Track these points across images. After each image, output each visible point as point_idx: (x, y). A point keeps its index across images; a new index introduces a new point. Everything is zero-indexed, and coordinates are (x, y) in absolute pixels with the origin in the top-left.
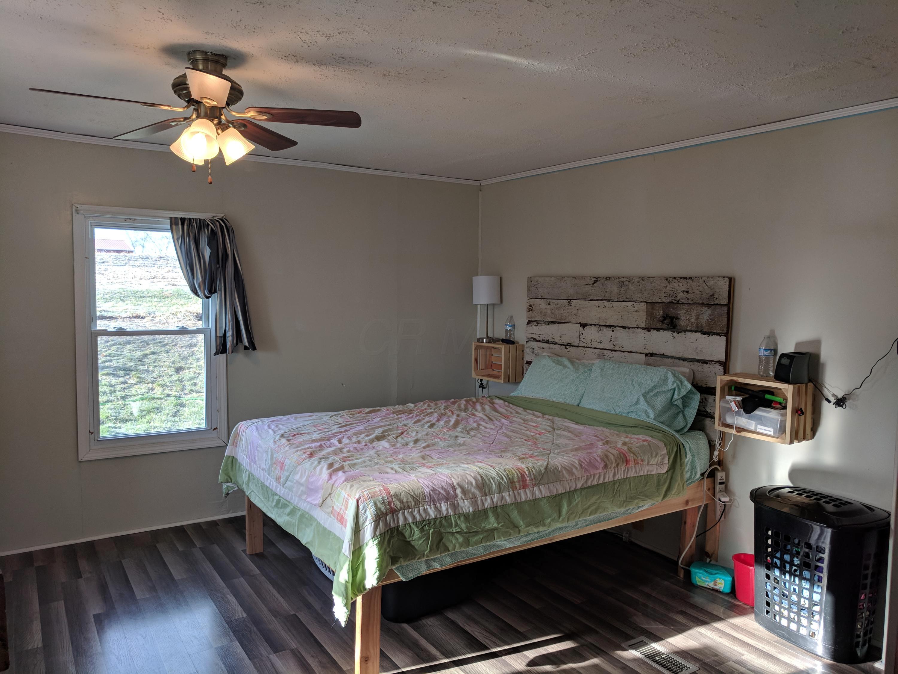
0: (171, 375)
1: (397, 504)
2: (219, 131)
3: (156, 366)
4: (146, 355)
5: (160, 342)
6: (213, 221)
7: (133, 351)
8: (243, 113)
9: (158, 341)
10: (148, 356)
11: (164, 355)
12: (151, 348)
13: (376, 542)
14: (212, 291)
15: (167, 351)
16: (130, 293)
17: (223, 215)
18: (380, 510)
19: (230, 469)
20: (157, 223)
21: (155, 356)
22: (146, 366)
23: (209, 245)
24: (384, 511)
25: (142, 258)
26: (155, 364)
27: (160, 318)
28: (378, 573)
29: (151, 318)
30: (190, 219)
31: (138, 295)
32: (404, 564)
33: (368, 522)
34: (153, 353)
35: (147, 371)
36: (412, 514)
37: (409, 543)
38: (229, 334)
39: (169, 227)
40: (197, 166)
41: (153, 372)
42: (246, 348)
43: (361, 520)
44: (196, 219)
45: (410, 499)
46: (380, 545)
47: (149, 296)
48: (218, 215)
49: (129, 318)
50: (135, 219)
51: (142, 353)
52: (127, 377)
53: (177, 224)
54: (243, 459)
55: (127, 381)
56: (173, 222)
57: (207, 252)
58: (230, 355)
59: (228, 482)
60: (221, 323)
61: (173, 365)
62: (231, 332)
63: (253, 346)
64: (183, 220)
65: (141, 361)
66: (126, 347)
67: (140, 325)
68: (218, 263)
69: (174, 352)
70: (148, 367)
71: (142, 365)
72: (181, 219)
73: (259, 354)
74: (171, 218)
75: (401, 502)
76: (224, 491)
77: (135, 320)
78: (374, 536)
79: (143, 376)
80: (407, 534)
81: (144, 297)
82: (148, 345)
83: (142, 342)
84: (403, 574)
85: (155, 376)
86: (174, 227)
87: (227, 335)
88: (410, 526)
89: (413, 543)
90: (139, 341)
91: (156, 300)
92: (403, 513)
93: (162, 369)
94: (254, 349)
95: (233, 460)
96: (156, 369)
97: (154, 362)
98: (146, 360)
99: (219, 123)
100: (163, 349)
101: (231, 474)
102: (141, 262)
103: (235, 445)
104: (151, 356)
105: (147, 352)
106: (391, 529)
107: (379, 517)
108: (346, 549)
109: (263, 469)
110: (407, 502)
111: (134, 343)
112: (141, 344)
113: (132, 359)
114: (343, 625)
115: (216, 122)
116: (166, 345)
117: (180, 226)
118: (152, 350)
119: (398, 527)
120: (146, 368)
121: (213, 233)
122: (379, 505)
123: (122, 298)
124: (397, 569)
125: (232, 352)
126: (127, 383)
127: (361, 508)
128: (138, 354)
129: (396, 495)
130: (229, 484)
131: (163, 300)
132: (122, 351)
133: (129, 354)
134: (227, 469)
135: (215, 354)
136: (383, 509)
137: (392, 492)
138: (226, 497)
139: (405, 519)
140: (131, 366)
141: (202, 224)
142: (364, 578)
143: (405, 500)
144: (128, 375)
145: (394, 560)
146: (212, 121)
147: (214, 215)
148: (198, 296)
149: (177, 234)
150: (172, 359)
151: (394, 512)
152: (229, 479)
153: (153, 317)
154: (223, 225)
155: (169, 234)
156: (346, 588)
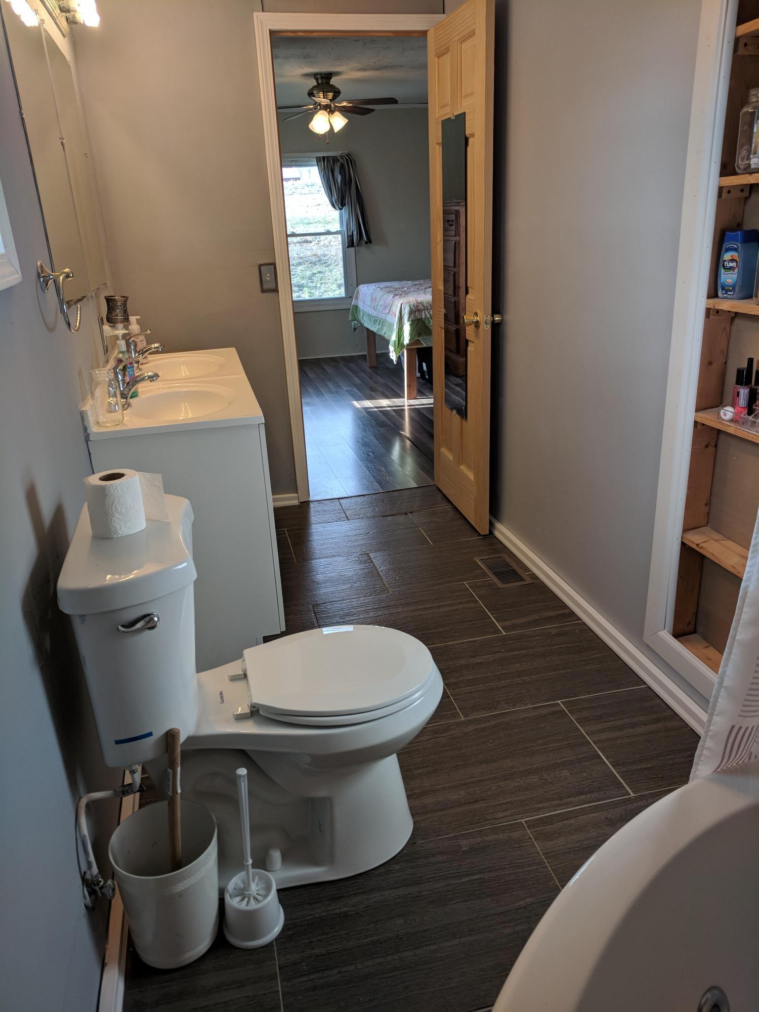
0: (335, 291)
1: (421, 307)
2: (331, 115)
3: (322, 283)
4: (314, 274)
5: (325, 263)
6: (342, 157)
7: (304, 271)
8: (340, 103)
9: (323, 262)
10: (316, 275)
11: (329, 274)
12: (318, 269)
13: (409, 323)
14: (343, 205)
15: (331, 270)
16: (299, 220)
17: (347, 152)
18: (412, 309)
19: (355, 312)
20: (307, 161)
21: (321, 275)
22: (315, 284)
23: (340, 173)
24: (414, 310)
25: (308, 186)
26: (322, 282)
27: (324, 242)
28: (409, 337)
29: (316, 242)
30: (328, 157)
31: (306, 221)
32: (425, 337)
33: (406, 314)
34: (320, 272)
35: (316, 287)
36: (429, 313)
37: (427, 327)
38: (355, 233)
39: (316, 163)
40: (321, 135)
41: (320, 288)
42: (366, 243)
43: (403, 313)
44: (331, 157)
45: (428, 305)
46: (411, 325)
47: (315, 223)
48: (345, 152)
49: (300, 242)
50: (297, 160)
51: (311, 272)
52: (301, 292)
53: (320, 161)
54: (361, 305)
55: (301, 295)
56: (320, 160)
57: (339, 178)
58: (357, 248)
59: (354, 321)
60: (350, 226)
61: (335, 282)
62: (356, 232)
63: (369, 241)
64: (324, 158)
65: (310, 279)
66: (298, 268)
67: (308, 248)
68: (346, 186)
69: (336, 271)
70: (316, 284)
71: (312, 282)
72: (323, 157)
73: (375, 247)
74: (317, 158)
75: (423, 305)
76: (353, 327)
77: (305, 244)
78: (409, 320)
79: (313, 291)
80: (426, 323)
81: (310, 223)
82: (315, 265)
83: (310, 263)
84: (424, 342)
85: (322, 292)
86: (319, 163)
87: (354, 234)
88: (428, 319)
89: (430, 327)
90: (308, 263)
91: (321, 225)
92: (425, 312)
93: (327, 286)
94: (371, 242)
95: (356, 307)
96: (323, 285)
97: (321, 280)
98: (315, 279)
99: (330, 110)
100: (327, 268)
101: (356, 316)
102: (307, 189)
103: (357, 298)
104: (318, 275)
105: (315, 271)
106: (418, 320)
107: (411, 312)
108: (395, 327)
109: (369, 306)
110: (427, 307)
111: (304, 264)
112: (310, 265)
113: (303, 278)
114: (395, 364)
115: (328, 110)
116: (330, 265)
117: (322, 163)
118: (319, 270)
119: (422, 319)
120: (314, 284)
121: (342, 166)
122: (411, 306)
123: (293, 225)
124: (422, 340)
125: (358, 246)
126: (301, 297)
127: (403, 308)
128: (308, 273)
129: (420, 303)
130: (355, 322)
131: (327, 225)
132: (296, 272)
133: (301, 274)
134: (353, 313)
135: (347, 248)
136: (414, 308)
137: (419, 301)
138: (354, 331)
139: (426, 315)
140: (304, 284)
141: (335, 159)
142: (403, 340)
143: (425, 306)
144: (302, 290)
145: (419, 335)
146: (326, 110)
147: (343, 152)
148: (336, 209)
149: (321, 168)
150: (335, 277)
151: (419, 311)
152: (354, 319)
153: (318, 241)
154: (348, 158)
155: (316, 168)
156: (395, 343)
